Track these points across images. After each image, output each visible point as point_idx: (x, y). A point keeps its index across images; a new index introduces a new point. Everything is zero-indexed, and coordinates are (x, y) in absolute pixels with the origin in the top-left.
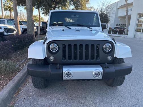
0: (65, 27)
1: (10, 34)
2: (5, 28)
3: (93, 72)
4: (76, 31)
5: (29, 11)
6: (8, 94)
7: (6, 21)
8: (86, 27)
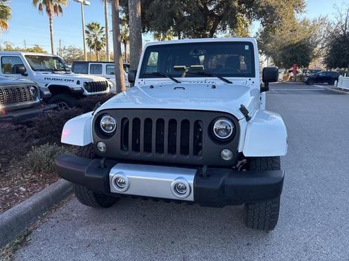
0: (168, 79)
1: (96, 93)
2: (86, 83)
3: (171, 182)
4: (175, 88)
5: (134, 46)
6: (31, 208)
7: (104, 65)
8: (216, 78)
